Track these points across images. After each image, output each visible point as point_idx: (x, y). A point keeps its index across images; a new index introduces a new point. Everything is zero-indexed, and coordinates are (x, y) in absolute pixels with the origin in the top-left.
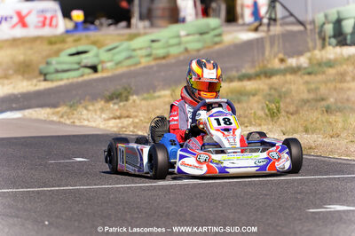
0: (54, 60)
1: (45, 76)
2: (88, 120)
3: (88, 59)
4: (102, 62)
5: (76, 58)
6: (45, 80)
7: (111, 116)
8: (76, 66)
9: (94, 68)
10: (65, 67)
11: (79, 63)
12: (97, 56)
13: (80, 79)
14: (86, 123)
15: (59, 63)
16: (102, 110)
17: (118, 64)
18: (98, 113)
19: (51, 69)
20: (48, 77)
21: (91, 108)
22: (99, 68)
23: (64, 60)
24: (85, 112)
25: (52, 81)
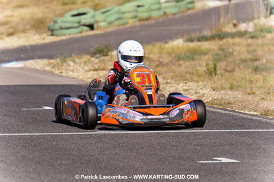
0: (60, 20)
1: (52, 32)
2: (73, 71)
3: (86, 19)
4: (97, 22)
5: (77, 18)
6: (52, 35)
7: (92, 68)
8: (77, 25)
9: (91, 27)
10: (68, 25)
11: (79, 23)
12: (94, 17)
13: (79, 35)
14: (71, 74)
15: (63, 22)
16: (85, 63)
17: (110, 23)
18: (82, 65)
19: (57, 26)
20: (54, 32)
21: (77, 60)
22: (95, 26)
23: (68, 19)
24: (71, 64)
25: (57, 35)
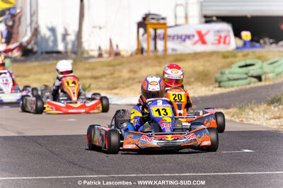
0: (227, 71)
1: (219, 83)
2: (254, 119)
3: (254, 71)
4: (265, 73)
5: (245, 70)
6: (220, 86)
7: (272, 116)
8: (245, 76)
9: (259, 78)
10: (236, 76)
11: (247, 74)
12: (262, 68)
13: (248, 87)
14: (252, 122)
15: (231, 73)
16: (265, 112)
17: (278, 74)
18: (262, 113)
19: (225, 78)
20: (222, 84)
21: (256, 109)
22: (263, 77)
23: (235, 71)
24: (251, 113)
25: (225, 87)
